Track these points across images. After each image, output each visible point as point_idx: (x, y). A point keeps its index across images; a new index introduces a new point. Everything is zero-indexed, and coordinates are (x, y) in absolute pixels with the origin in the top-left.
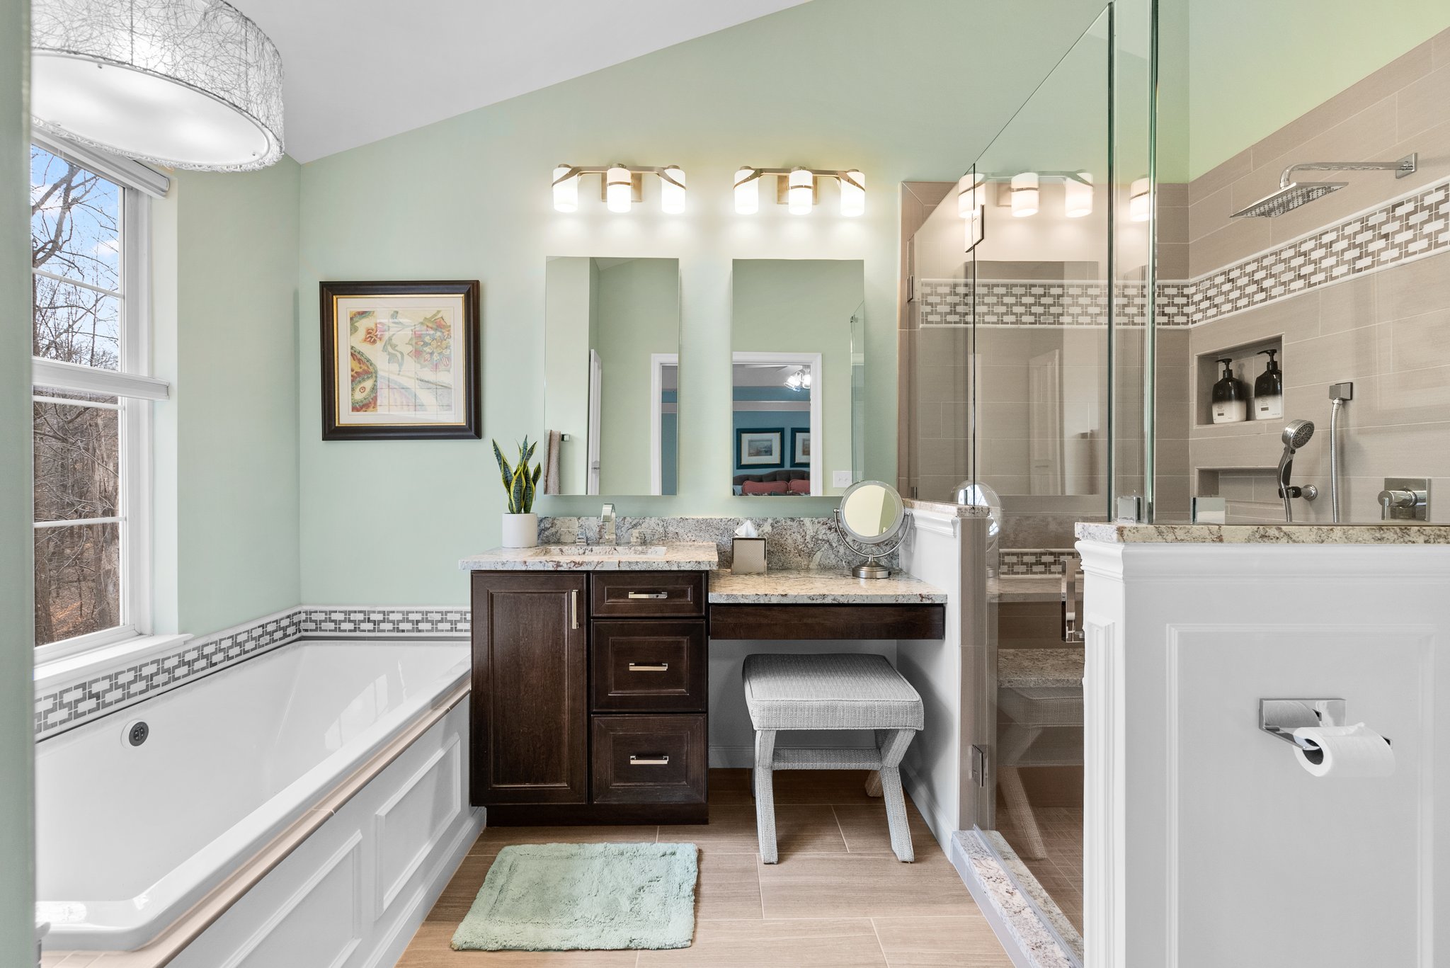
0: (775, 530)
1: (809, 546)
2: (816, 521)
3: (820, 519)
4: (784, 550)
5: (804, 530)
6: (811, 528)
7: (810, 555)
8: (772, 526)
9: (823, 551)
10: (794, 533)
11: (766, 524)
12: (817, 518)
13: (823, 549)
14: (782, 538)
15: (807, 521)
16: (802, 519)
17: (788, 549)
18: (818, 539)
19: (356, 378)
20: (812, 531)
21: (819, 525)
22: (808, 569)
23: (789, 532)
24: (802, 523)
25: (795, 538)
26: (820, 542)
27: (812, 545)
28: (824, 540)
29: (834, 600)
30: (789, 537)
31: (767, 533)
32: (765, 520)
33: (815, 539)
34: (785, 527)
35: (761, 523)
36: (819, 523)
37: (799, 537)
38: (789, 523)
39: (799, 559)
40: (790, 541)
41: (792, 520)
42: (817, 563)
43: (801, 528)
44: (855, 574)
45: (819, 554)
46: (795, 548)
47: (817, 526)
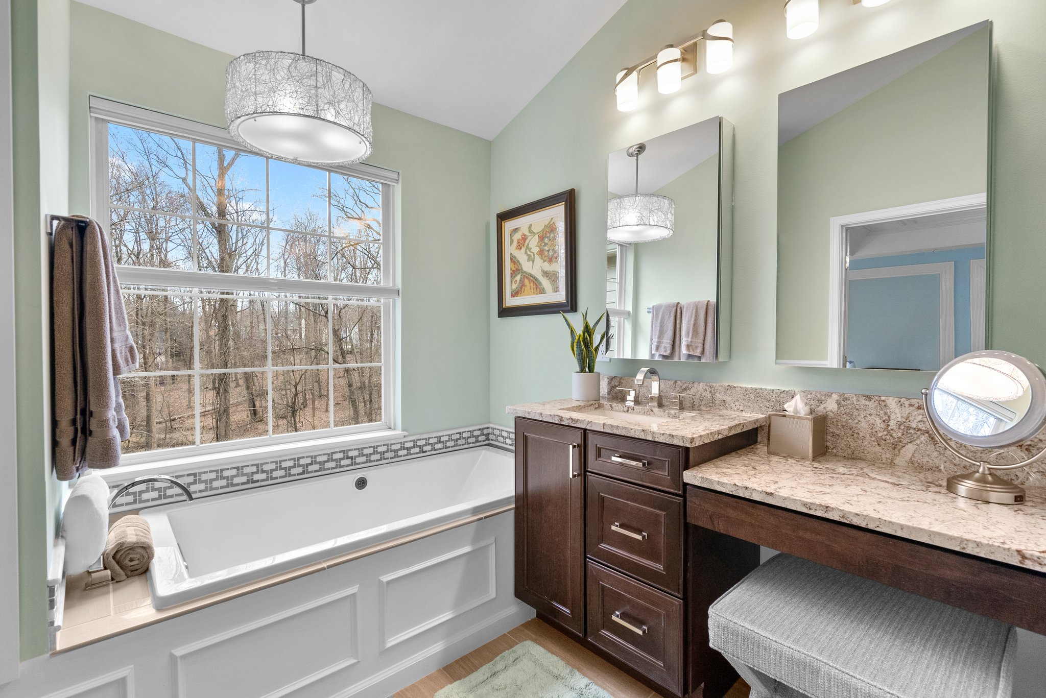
0: (842, 409)
1: (894, 435)
2: (907, 403)
3: (913, 401)
4: (855, 435)
5: (886, 413)
6: (897, 411)
7: (896, 446)
8: (839, 404)
9: (917, 445)
10: (870, 415)
11: (829, 400)
12: (908, 399)
13: (918, 442)
14: (853, 420)
15: (892, 402)
16: (883, 398)
17: (861, 434)
18: (909, 428)
19: (514, 273)
20: (899, 415)
21: (911, 408)
22: (892, 464)
23: (863, 414)
24: (883, 404)
25: (872, 421)
26: (912, 431)
27: (900, 435)
28: (919, 430)
29: (843, 517)
30: (863, 420)
31: (831, 411)
32: (829, 395)
33: (905, 426)
34: (858, 407)
35: (823, 398)
36: (911, 405)
37: (878, 421)
38: (863, 401)
39: (878, 449)
40: (864, 424)
41: (869, 398)
42: (907, 458)
43: (881, 409)
44: (951, 486)
45: (910, 448)
46: (872, 435)
47: (908, 410)
